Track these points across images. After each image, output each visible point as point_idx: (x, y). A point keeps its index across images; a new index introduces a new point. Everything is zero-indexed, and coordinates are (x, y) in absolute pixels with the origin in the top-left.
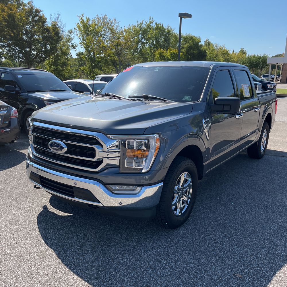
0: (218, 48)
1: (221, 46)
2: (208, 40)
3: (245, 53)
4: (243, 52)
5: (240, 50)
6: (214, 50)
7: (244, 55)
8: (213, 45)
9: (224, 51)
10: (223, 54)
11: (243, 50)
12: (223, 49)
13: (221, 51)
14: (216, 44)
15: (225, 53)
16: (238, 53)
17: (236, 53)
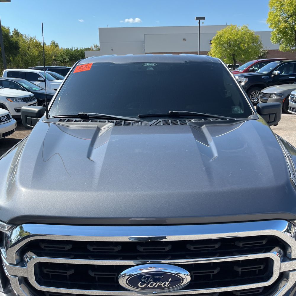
0: (28, 40)
1: (32, 37)
2: (17, 30)
3: (57, 46)
4: (55, 45)
5: (51, 42)
6: (24, 42)
7: (57, 48)
8: (22, 36)
9: (36, 43)
10: (36, 46)
11: (55, 43)
12: (35, 41)
13: (33, 43)
14: (25, 35)
15: (37, 45)
16: (51, 45)
17: (48, 46)
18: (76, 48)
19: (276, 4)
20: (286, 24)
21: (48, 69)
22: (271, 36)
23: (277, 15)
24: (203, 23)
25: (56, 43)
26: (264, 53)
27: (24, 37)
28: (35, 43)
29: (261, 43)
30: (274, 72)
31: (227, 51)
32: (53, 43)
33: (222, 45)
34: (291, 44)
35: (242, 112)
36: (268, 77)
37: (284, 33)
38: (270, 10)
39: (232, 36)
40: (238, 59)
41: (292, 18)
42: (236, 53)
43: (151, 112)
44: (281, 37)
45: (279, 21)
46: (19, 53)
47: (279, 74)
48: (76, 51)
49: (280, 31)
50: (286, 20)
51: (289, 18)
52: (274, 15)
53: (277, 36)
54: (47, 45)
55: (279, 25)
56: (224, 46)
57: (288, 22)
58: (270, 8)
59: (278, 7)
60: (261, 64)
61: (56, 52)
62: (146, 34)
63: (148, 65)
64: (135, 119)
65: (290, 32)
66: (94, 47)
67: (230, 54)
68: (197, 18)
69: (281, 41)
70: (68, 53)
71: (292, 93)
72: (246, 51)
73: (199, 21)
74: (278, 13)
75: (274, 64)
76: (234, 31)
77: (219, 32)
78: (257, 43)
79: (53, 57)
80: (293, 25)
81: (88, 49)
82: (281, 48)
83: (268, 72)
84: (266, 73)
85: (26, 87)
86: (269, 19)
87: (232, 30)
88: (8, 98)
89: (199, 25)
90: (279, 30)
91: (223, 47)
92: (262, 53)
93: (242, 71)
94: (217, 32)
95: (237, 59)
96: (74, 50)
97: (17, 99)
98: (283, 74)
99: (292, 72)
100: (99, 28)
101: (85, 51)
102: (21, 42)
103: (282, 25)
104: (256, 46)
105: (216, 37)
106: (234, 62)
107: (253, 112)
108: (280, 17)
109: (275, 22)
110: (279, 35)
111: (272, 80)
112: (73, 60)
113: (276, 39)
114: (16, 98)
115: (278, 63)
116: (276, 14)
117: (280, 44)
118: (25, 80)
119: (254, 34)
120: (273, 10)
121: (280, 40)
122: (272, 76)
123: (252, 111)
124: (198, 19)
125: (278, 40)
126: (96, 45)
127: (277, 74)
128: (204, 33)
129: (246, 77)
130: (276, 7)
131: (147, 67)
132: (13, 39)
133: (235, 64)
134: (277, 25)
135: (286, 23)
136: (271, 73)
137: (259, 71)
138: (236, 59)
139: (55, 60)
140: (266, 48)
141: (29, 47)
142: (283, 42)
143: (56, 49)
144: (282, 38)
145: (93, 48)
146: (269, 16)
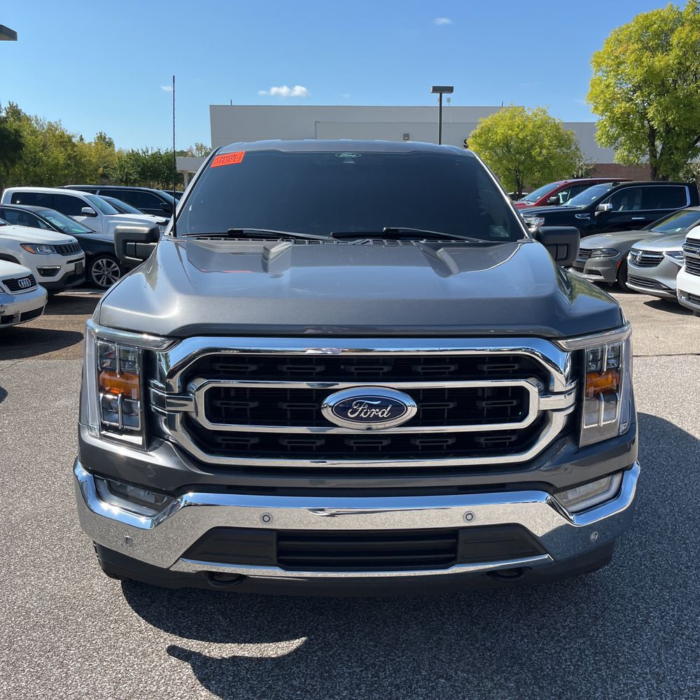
0: (43, 129)
1: (51, 122)
2: (15, 105)
3: (110, 144)
4: (106, 143)
5: (96, 136)
6: (34, 132)
7: (110, 149)
8: (28, 119)
9: (61, 136)
10: (61, 143)
11: (105, 138)
12: (58, 131)
13: (54, 136)
14: (36, 117)
15: (65, 142)
16: (95, 143)
17: (90, 144)
18: (155, 150)
19: (606, 61)
20: (627, 105)
21: (98, 192)
22: (596, 131)
23: (608, 86)
24: (449, 100)
25: (107, 137)
26: (587, 171)
27: (33, 122)
28: (59, 136)
29: (577, 149)
30: (601, 205)
31: (501, 164)
32: (101, 138)
33: (490, 148)
34: (640, 148)
35: (507, 235)
36: (588, 216)
37: (625, 125)
38: (594, 74)
39: (513, 131)
40: (528, 181)
41: (642, 93)
42: (521, 168)
43: (352, 229)
44: (617, 132)
45: (613, 99)
46: (20, 158)
47: (610, 210)
48: (156, 156)
49: (614, 121)
50: (629, 96)
51: (634, 92)
52: (602, 86)
53: (609, 130)
54: (86, 142)
55: (613, 107)
56: (495, 152)
57: (633, 100)
58: (594, 69)
59: (611, 68)
60: (574, 189)
61: (107, 159)
62: (319, 122)
63: (345, 155)
64: (327, 238)
65: (637, 124)
66: (197, 149)
67: (508, 170)
68: (435, 89)
69: (619, 141)
70: (137, 160)
71: (635, 246)
72: (544, 165)
73: (439, 94)
74: (612, 81)
75: (600, 189)
76: (518, 120)
77: (486, 122)
78: (570, 148)
79: (101, 169)
80: (645, 109)
81: (182, 153)
82: (617, 156)
83: (588, 205)
84: (583, 206)
85: (59, 225)
86: (591, 93)
87: (513, 117)
88: (24, 245)
89: (439, 105)
90: (614, 117)
91: (493, 153)
92: (582, 169)
93: (533, 204)
94: (479, 121)
95: (524, 181)
96: (152, 155)
97: (44, 247)
98: (620, 210)
99: (639, 207)
100: (210, 106)
101: (177, 158)
102: (25, 133)
103: (620, 107)
104: (568, 155)
105: (478, 131)
106: (518, 186)
107: (527, 235)
108: (616, 89)
109: (605, 101)
110: (614, 130)
111: (595, 224)
112: (149, 178)
113: (608, 136)
114: (40, 245)
115: (608, 187)
116: (607, 83)
117: (616, 149)
118: (55, 211)
119: (561, 127)
120: (600, 73)
121: (616, 139)
122: (596, 213)
123: (524, 235)
124: (439, 90)
125: (612, 140)
126: (202, 145)
127: (606, 209)
128: (451, 121)
129: (540, 215)
130: (607, 67)
131: (344, 159)
132: (7, 126)
133: (520, 192)
134: (608, 107)
135: (628, 102)
136: (593, 207)
137: (568, 203)
138: (522, 182)
139: (104, 176)
140: (591, 159)
141: (44, 146)
142: (624, 145)
143: (107, 152)
144: (619, 135)
145: (194, 152)
146: (593, 86)
